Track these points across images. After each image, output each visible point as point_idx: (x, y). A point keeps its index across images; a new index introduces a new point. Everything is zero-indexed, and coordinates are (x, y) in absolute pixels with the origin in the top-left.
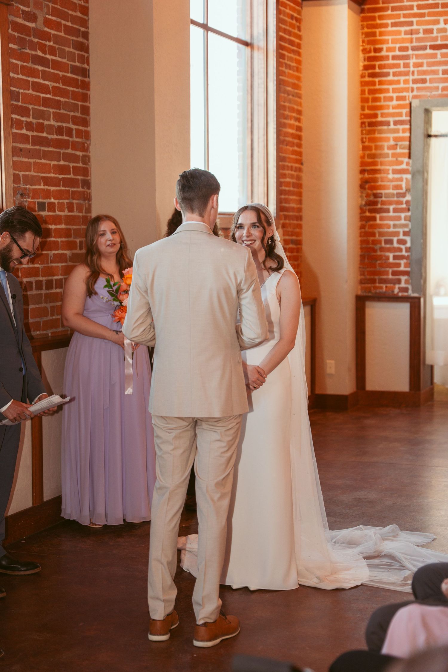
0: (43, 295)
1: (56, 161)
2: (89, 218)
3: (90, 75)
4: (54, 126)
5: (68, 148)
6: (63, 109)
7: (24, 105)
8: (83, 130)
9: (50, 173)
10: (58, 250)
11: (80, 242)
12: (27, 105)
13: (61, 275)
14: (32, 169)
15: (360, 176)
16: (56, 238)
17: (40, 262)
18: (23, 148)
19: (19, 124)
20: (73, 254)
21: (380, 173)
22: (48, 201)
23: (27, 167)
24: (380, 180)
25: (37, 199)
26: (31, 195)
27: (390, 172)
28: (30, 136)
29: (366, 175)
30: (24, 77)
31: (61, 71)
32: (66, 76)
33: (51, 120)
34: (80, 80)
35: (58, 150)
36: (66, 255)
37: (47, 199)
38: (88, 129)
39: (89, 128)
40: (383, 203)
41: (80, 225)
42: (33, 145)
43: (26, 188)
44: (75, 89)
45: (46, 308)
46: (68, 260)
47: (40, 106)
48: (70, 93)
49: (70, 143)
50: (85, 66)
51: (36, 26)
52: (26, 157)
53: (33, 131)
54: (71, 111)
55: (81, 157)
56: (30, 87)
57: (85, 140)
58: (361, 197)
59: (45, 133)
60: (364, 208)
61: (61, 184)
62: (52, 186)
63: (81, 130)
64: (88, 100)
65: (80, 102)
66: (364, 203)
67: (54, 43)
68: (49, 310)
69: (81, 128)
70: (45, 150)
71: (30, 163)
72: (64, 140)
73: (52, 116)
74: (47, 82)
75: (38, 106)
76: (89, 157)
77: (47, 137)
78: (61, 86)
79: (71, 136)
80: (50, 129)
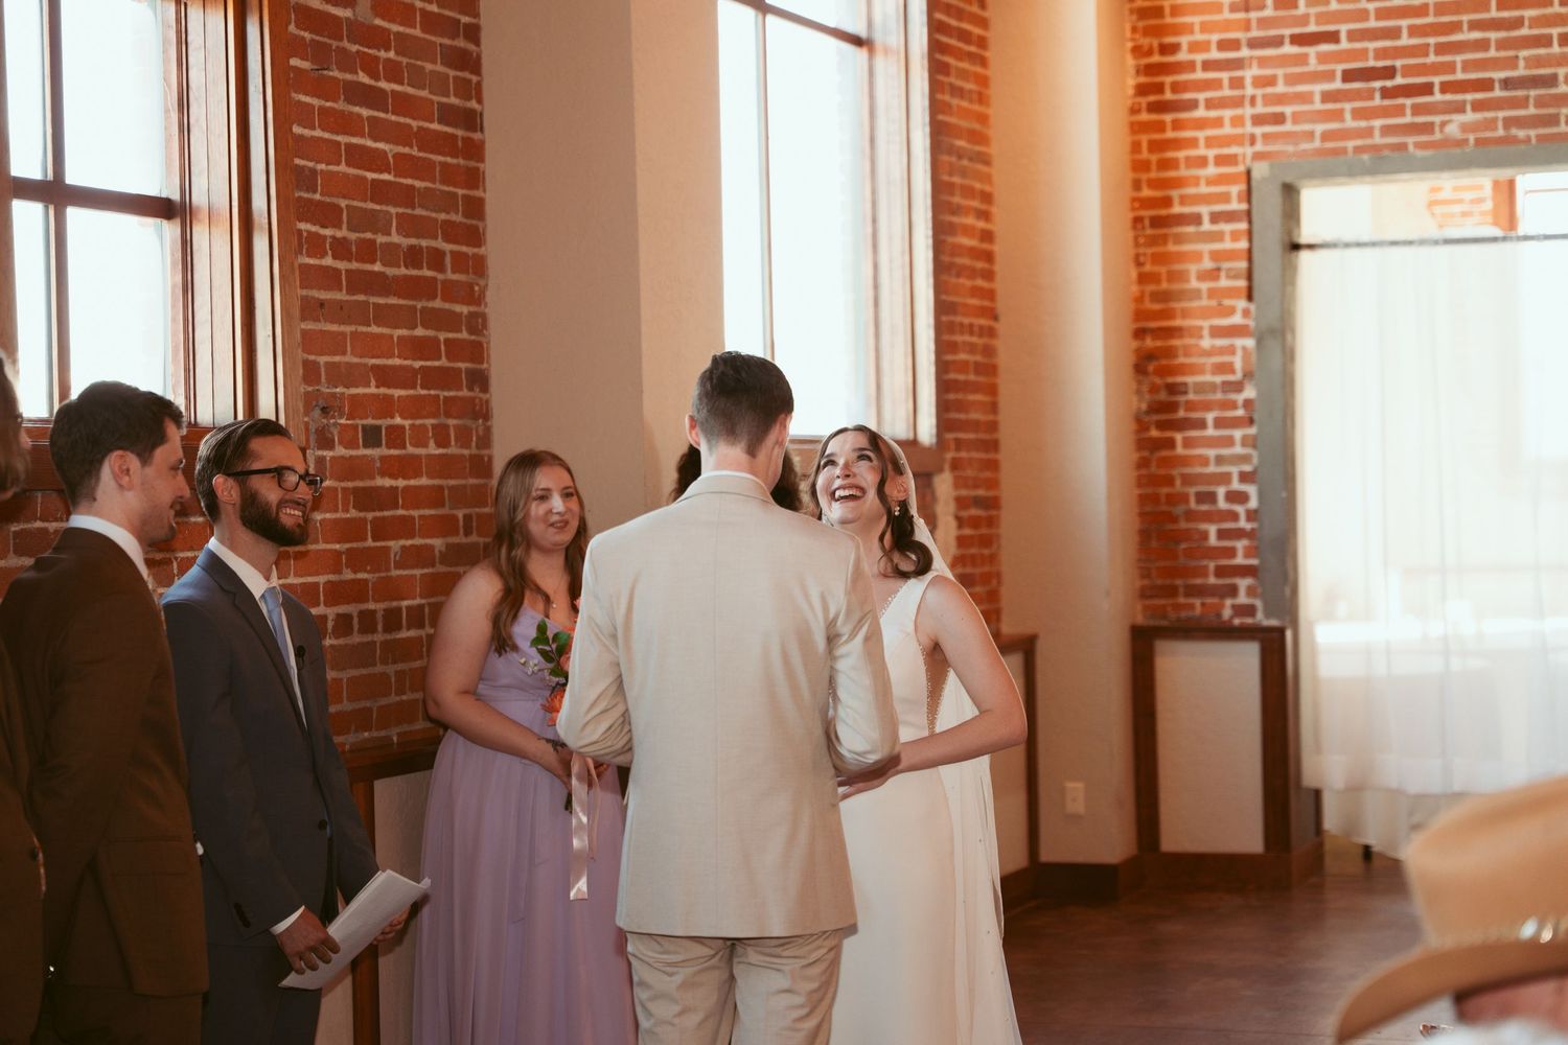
0: (378, 645)
1: (406, 328)
2: (486, 459)
3: (485, 124)
4: (398, 246)
5: (434, 297)
6: (422, 206)
7: (327, 199)
8: (470, 254)
9: (392, 356)
10: (412, 536)
11: (465, 516)
12: (335, 200)
13: (421, 597)
14: (349, 349)
15: (1135, 344)
16: (407, 509)
17: (369, 568)
18: (327, 300)
19: (316, 245)
20: (448, 546)
21: (1181, 337)
22: (389, 422)
23: (336, 344)
24: (1181, 352)
25: (361, 419)
26: (346, 409)
27: (1206, 333)
28: (343, 272)
29: (1149, 343)
30: (327, 135)
31: (414, 119)
32: (427, 130)
33: (392, 233)
34: (461, 138)
35: (411, 303)
36: (431, 548)
37: (385, 418)
38: (482, 251)
39: (483, 249)
40: (1190, 406)
41: (466, 478)
42: (349, 292)
43: (335, 394)
44: (449, 160)
45: (384, 675)
46: (437, 560)
47: (366, 201)
48: (438, 169)
49: (439, 286)
50: (473, 104)
51: (354, 15)
52: (333, 322)
53: (350, 260)
54: (440, 211)
55: (465, 316)
56: (341, 156)
57: (474, 277)
58: (1138, 392)
59: (378, 263)
60: (1147, 419)
61: (419, 382)
62: (396, 388)
63: (465, 255)
64: (481, 184)
65: (462, 188)
66: (1144, 406)
67: (397, 53)
68: (393, 680)
69: (464, 249)
70: (378, 304)
71: (343, 334)
72: (425, 278)
73: (394, 224)
74: (381, 145)
75: (361, 201)
76: (484, 316)
77: (383, 273)
78: (415, 152)
79: (440, 268)
80: (390, 254)
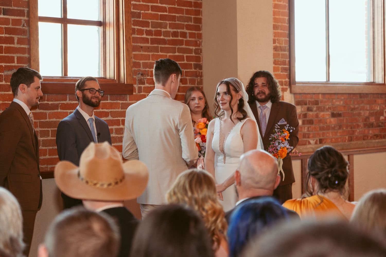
1: (171, 53)
4: (170, 31)
5: (183, 45)
6: (178, 21)
7: (144, 20)
8: (196, 33)
12: (147, 20)
14: (151, 58)
18: (144, 46)
19: (140, 32)
23: (146, 57)
26: (150, 74)
28: (150, 39)
30: (144, 3)
33: (168, 28)
34: (193, 2)
35: (174, 46)
38: (201, 32)
42: (151, 44)
43: (146, 70)
44: (189, 8)
47: (158, 20)
48: (184, 11)
49: (185, 42)
52: (145, 52)
53: (152, 35)
54: (185, 22)
55: (194, 50)
56: (149, 9)
57: (197, 39)
59: (162, 36)
64: (201, 14)
65: (194, 15)
69: (194, 32)
70: (162, 47)
71: (149, 55)
72: (180, 40)
73: (168, 26)
74: (164, 5)
75: (156, 20)
76: (201, 50)
77: (164, 39)
78: (176, 6)
79: (185, 37)
80: (167, 34)
